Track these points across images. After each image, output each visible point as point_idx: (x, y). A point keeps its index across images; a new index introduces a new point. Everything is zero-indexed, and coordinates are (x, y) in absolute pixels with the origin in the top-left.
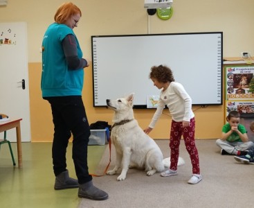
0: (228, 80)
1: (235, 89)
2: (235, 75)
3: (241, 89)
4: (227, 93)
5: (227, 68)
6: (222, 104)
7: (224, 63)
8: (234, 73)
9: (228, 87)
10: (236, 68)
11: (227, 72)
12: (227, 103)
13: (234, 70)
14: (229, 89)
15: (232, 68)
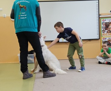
0: (102, 25)
1: (106, 31)
2: (106, 23)
3: (109, 30)
4: (102, 33)
5: (102, 19)
6: (99, 39)
7: (100, 16)
8: (106, 22)
9: (102, 29)
10: (106, 19)
11: (102, 22)
12: (102, 38)
13: (105, 20)
14: (103, 31)
15: (105, 19)
